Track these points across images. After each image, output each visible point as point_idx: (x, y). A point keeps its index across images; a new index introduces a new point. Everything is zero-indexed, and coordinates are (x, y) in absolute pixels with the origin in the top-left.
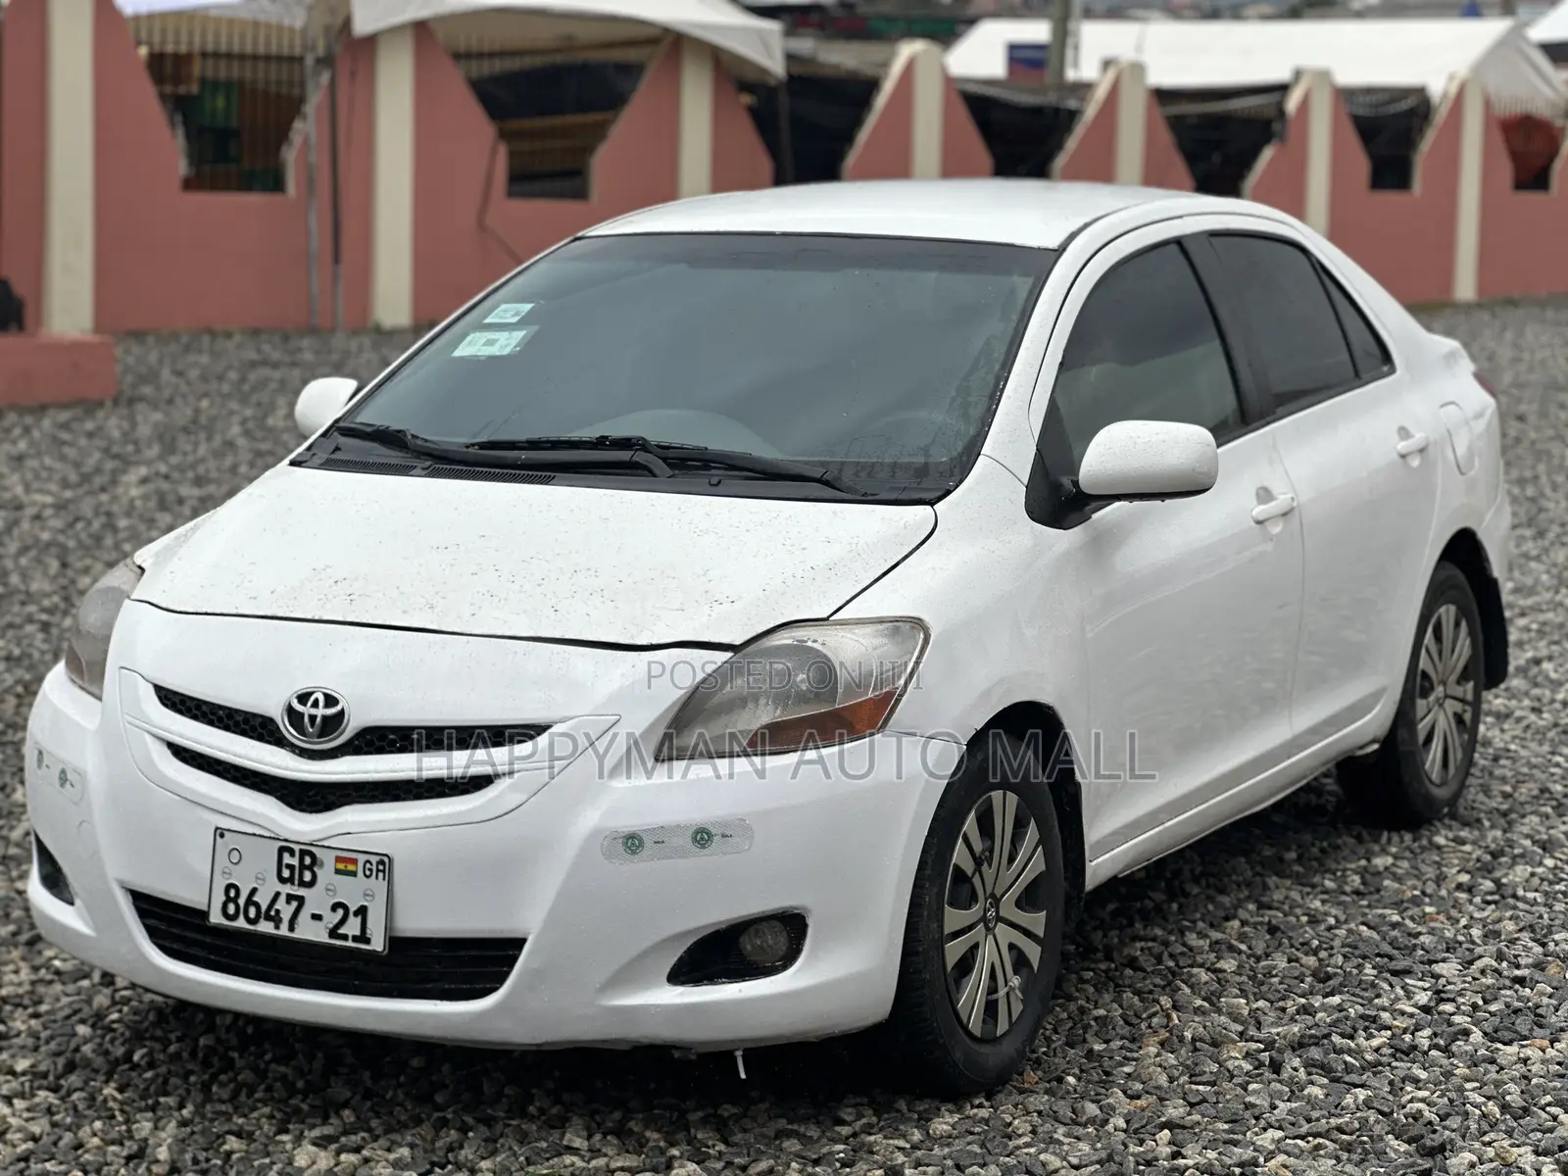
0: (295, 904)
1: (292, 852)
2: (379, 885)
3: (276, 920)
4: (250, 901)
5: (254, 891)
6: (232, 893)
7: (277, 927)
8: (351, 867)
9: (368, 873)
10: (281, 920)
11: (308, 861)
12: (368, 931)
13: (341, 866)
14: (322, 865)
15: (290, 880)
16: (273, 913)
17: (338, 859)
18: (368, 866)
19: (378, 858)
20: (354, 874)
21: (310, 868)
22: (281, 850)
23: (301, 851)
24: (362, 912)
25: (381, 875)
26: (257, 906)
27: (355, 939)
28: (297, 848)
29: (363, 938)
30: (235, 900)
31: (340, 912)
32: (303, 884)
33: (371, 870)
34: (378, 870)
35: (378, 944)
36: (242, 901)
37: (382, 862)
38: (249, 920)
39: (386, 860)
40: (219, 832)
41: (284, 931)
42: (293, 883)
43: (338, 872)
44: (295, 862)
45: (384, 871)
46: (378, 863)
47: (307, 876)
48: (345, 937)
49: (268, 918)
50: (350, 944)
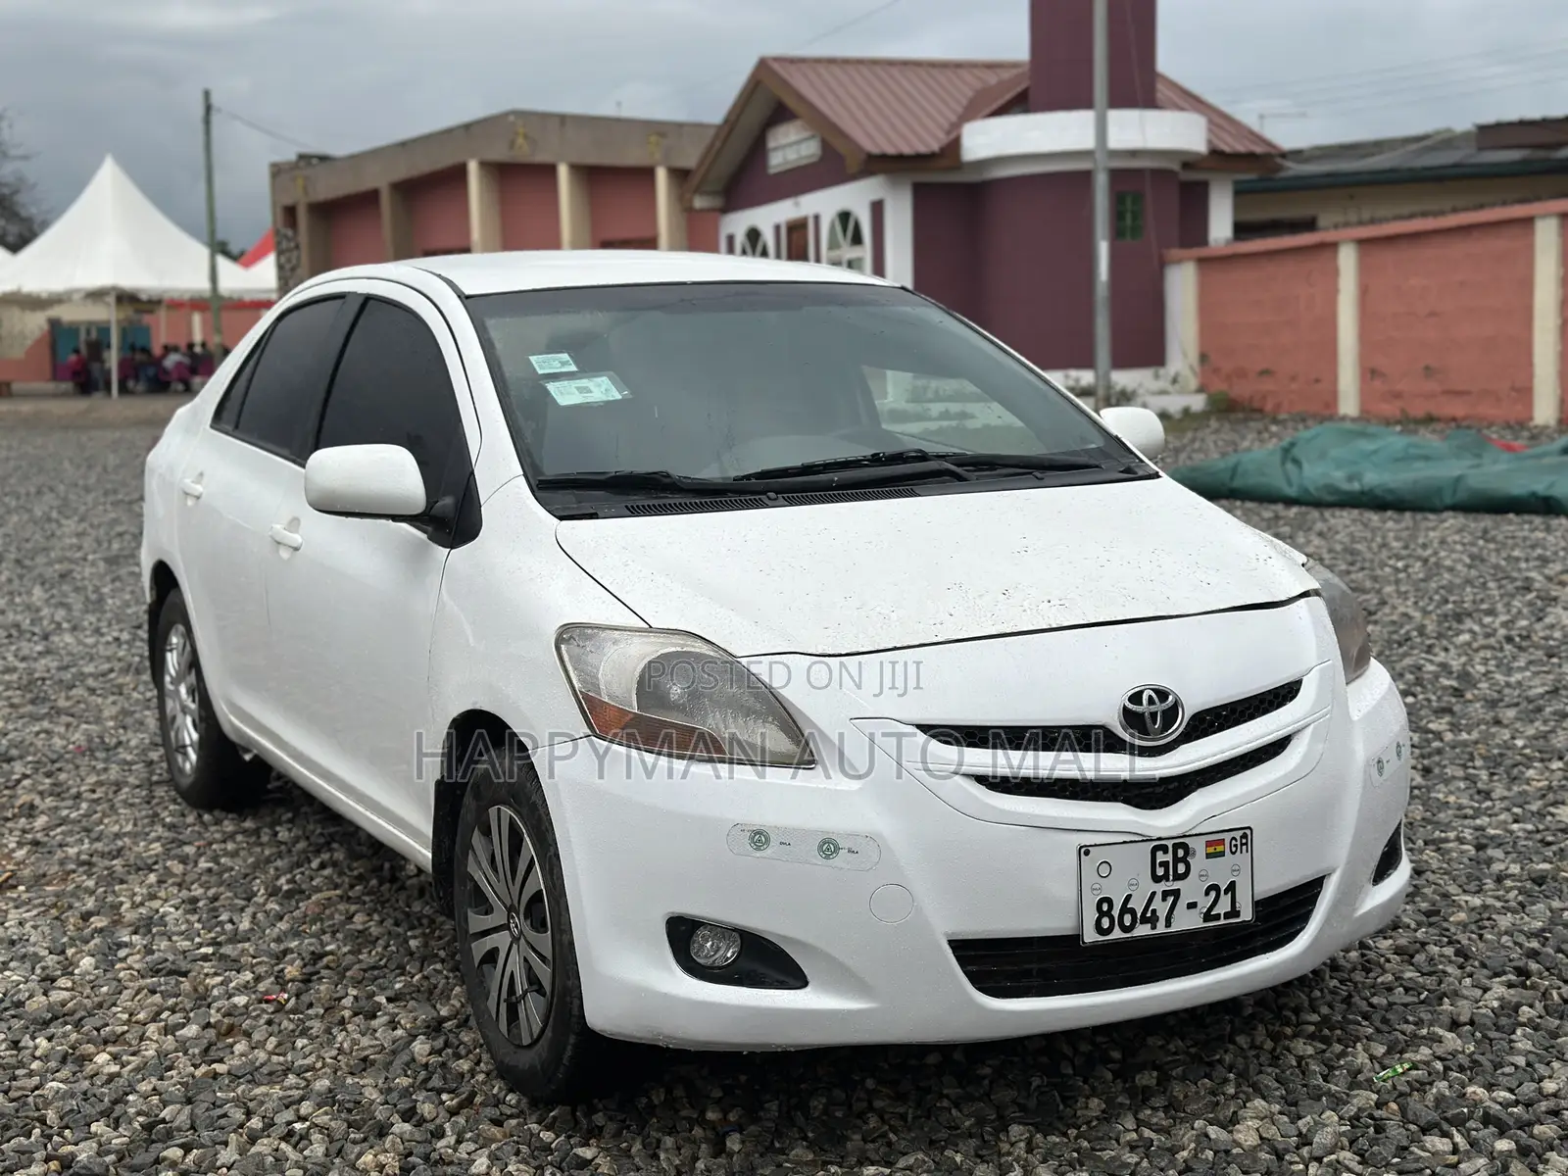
0: (1171, 899)
1: (1165, 849)
2: (1242, 858)
3: (1152, 920)
4: (1124, 910)
5: (1128, 898)
6: (1105, 907)
7: (1154, 927)
8: (1220, 848)
9: (1234, 849)
10: (1157, 919)
11: (1181, 853)
12: (1237, 905)
13: (1211, 850)
14: (1194, 854)
15: (1165, 877)
16: (1149, 915)
17: (1209, 844)
18: (1234, 842)
19: (1241, 833)
20: (1222, 854)
21: (1184, 860)
22: (1155, 850)
23: (1174, 844)
24: (1232, 887)
25: (1244, 847)
26: (1133, 912)
27: (1227, 915)
28: (1170, 844)
29: (1234, 912)
30: (1108, 914)
31: (1213, 894)
32: (1178, 877)
33: (1236, 846)
34: (1242, 845)
35: (1247, 914)
36: (1116, 913)
37: (1244, 836)
38: (1125, 929)
39: (1248, 832)
40: (1083, 850)
41: (1161, 929)
42: (1168, 880)
43: (1208, 856)
44: (1169, 858)
45: (1246, 844)
46: (1241, 837)
47: (1181, 868)
48: (1217, 917)
49: (1144, 920)
50: (1222, 922)
